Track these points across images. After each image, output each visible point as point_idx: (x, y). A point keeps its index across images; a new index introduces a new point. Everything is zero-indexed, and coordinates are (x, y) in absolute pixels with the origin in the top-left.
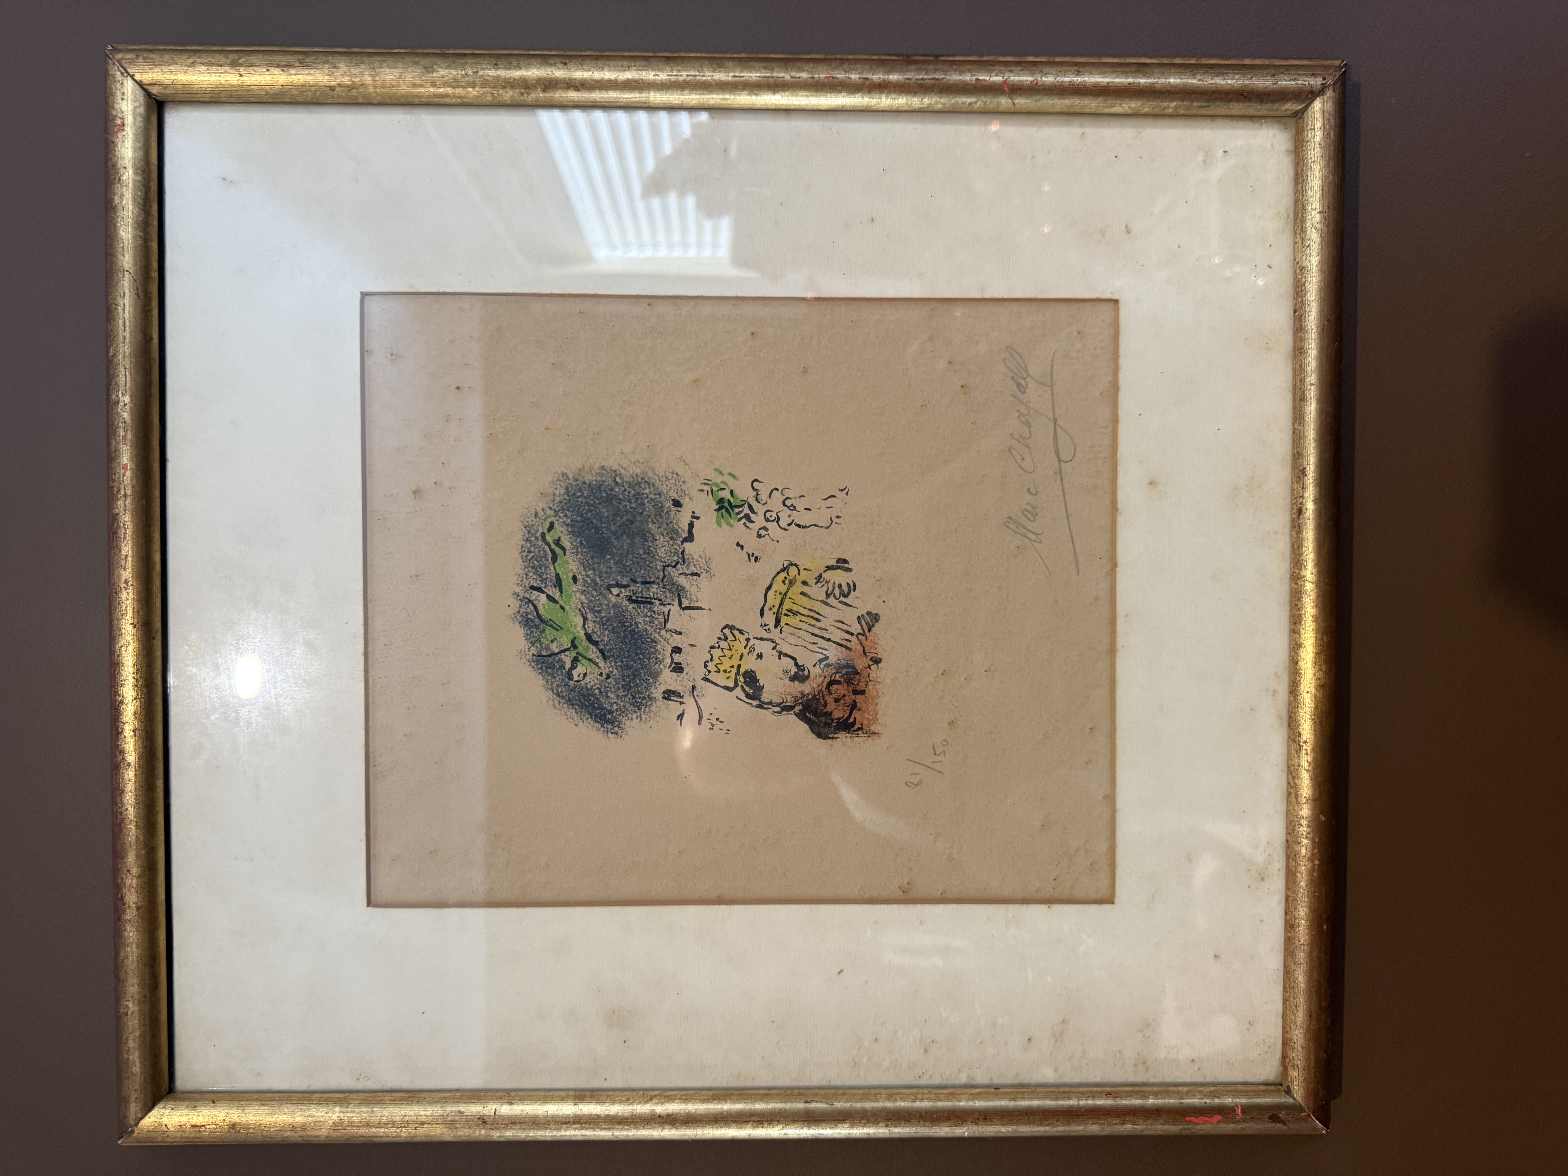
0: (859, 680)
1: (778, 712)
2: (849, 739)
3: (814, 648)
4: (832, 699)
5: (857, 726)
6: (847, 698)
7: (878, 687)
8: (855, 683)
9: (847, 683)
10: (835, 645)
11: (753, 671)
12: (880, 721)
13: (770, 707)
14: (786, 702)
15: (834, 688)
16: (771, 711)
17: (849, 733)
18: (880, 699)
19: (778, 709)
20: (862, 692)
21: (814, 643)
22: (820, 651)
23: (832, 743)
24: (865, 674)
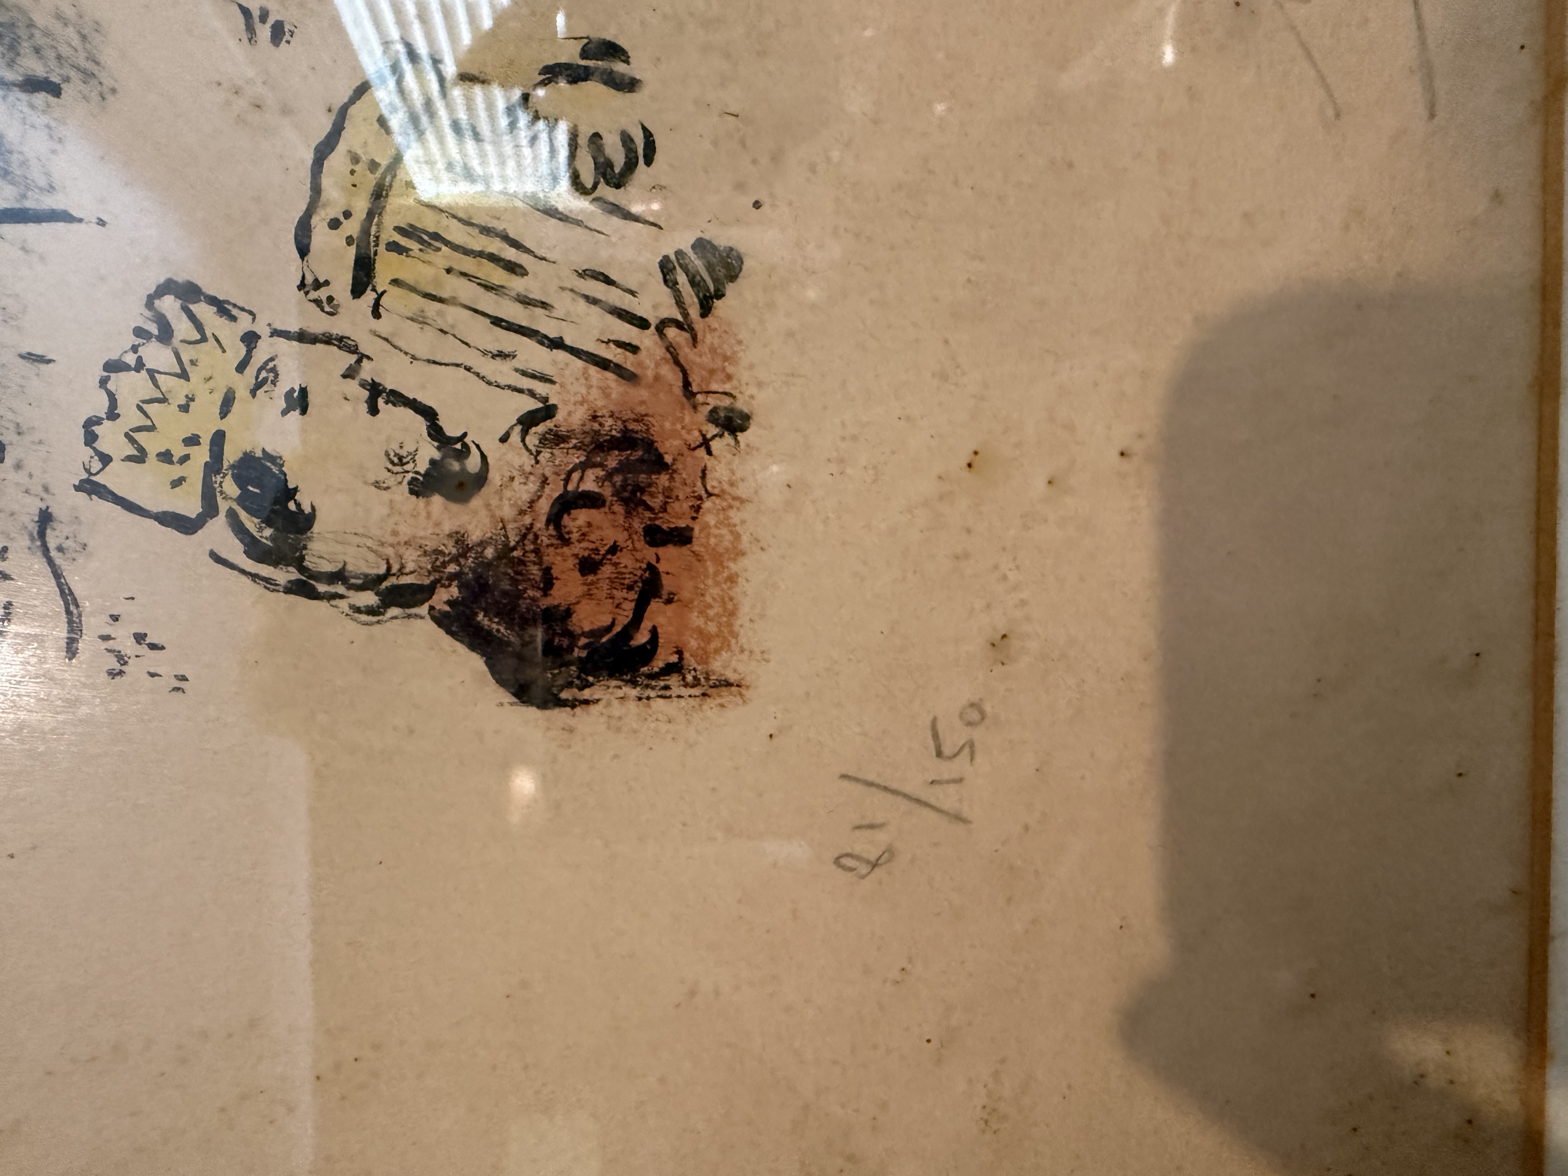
0: (668, 493)
1: (371, 611)
2: (632, 707)
3: (503, 372)
4: (571, 562)
5: (664, 657)
6: (626, 560)
7: (735, 516)
8: (656, 502)
9: (625, 502)
10: (579, 364)
11: (273, 459)
12: (743, 640)
13: (340, 589)
14: (401, 572)
15: (579, 519)
16: (343, 604)
17: (634, 683)
18: (745, 562)
19: (369, 598)
20: (683, 537)
21: (501, 355)
22: (526, 383)
23: (572, 722)
24: (687, 470)
